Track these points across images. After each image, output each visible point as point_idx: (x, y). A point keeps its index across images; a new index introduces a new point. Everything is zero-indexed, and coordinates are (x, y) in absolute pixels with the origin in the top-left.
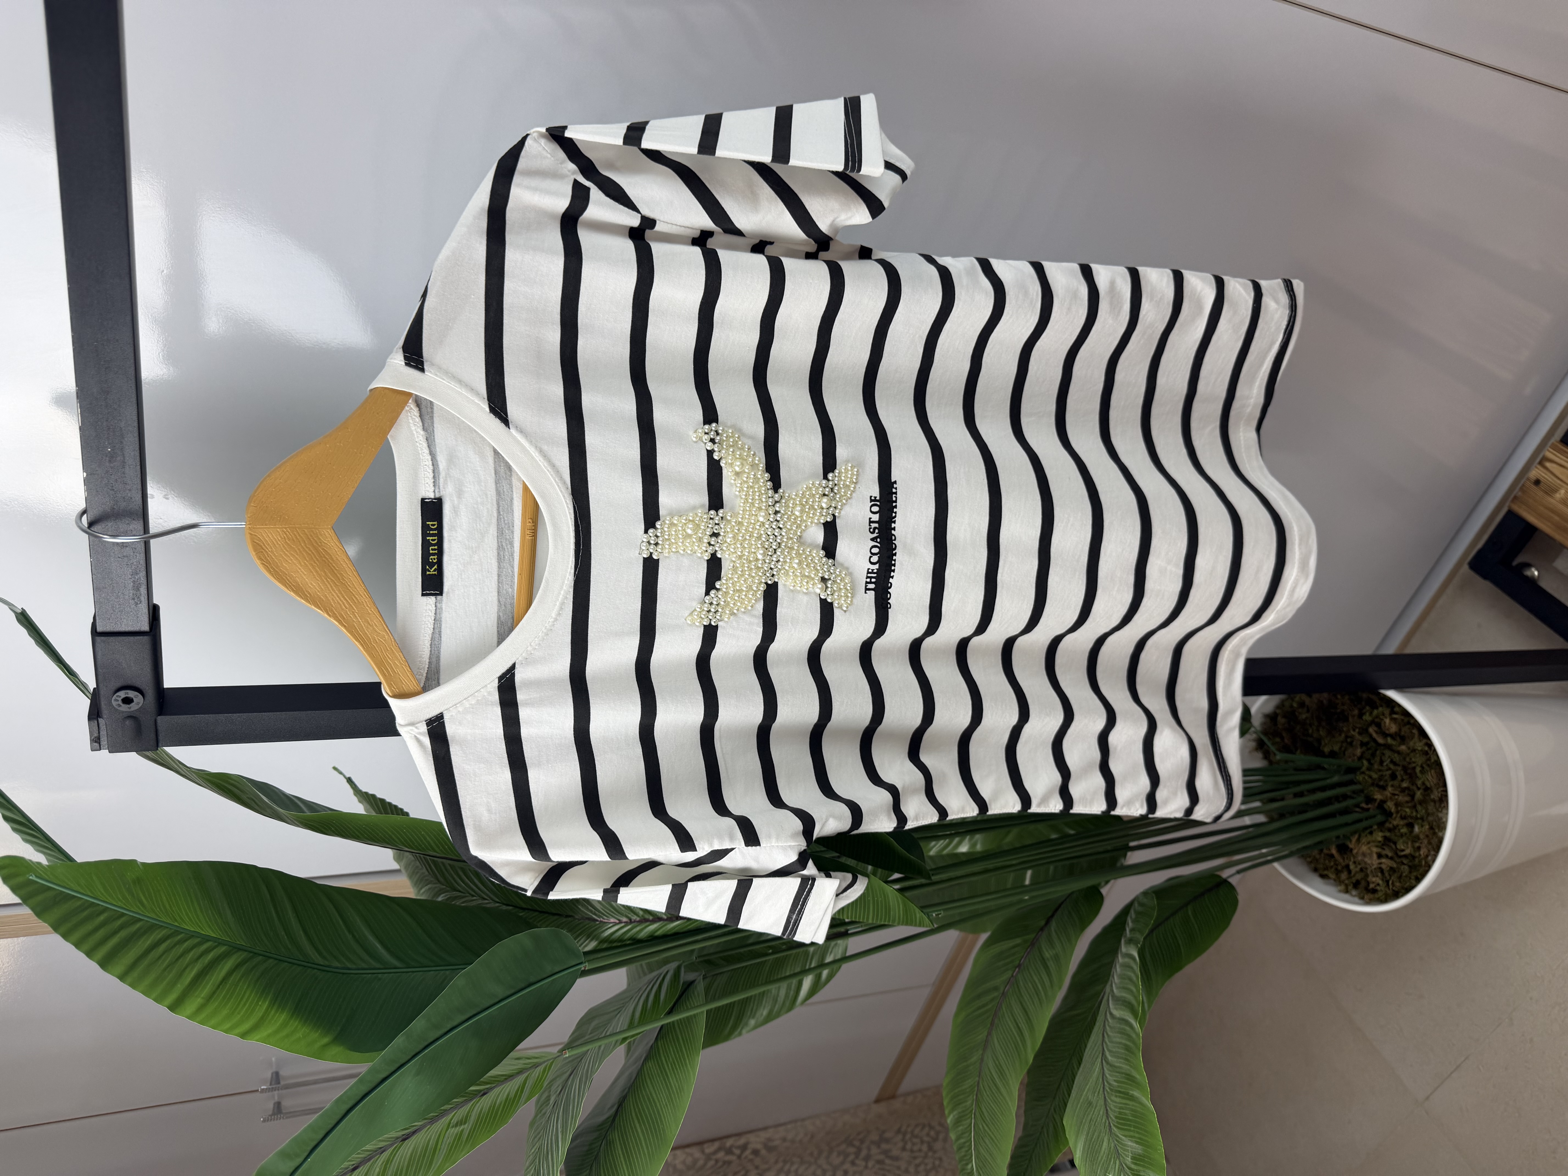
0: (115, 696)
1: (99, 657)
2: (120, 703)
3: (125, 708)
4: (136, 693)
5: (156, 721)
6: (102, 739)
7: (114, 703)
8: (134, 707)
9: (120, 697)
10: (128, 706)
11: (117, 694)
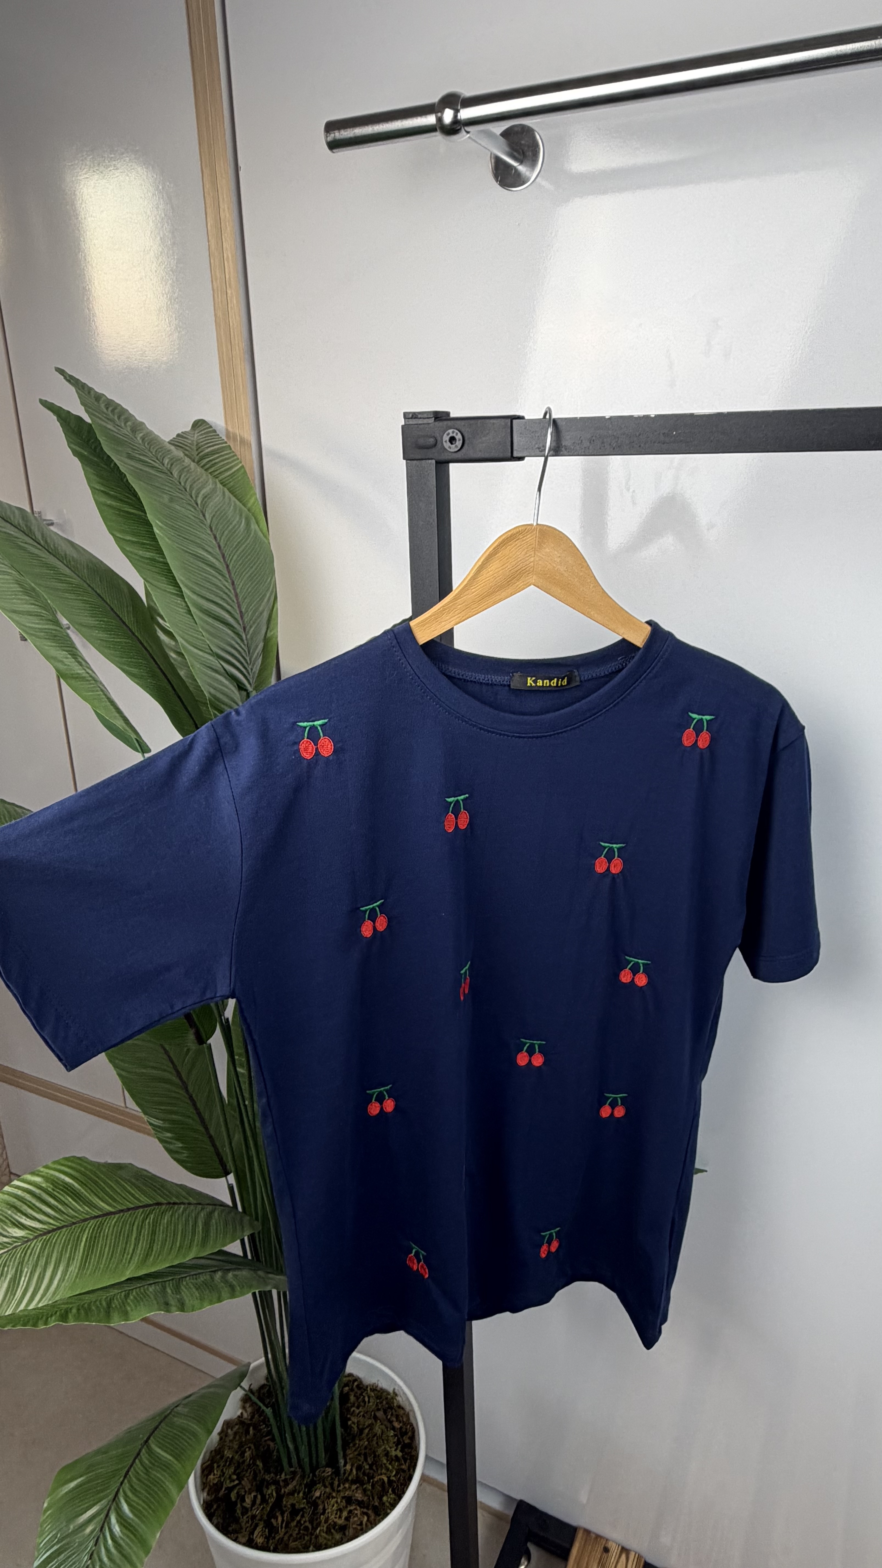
0: (457, 431)
1: (492, 421)
2: (451, 435)
3: (446, 438)
4: (459, 447)
5: (432, 459)
6: (414, 420)
7: (450, 431)
8: (447, 445)
9: (457, 434)
10: (448, 441)
11: (459, 434)
